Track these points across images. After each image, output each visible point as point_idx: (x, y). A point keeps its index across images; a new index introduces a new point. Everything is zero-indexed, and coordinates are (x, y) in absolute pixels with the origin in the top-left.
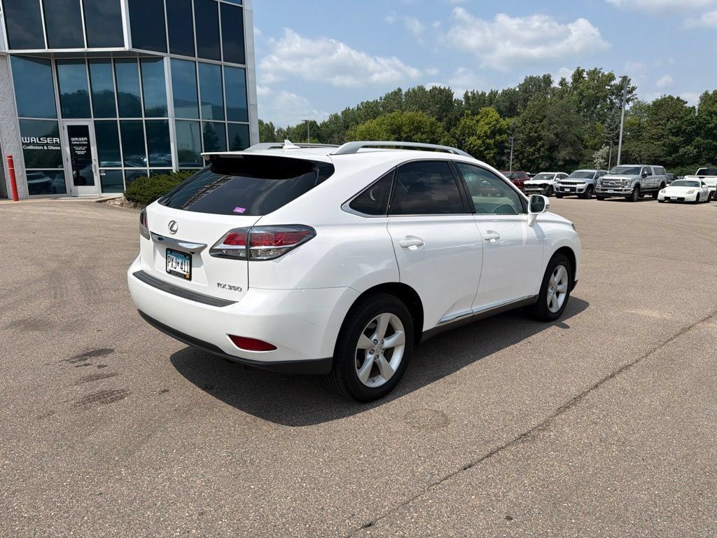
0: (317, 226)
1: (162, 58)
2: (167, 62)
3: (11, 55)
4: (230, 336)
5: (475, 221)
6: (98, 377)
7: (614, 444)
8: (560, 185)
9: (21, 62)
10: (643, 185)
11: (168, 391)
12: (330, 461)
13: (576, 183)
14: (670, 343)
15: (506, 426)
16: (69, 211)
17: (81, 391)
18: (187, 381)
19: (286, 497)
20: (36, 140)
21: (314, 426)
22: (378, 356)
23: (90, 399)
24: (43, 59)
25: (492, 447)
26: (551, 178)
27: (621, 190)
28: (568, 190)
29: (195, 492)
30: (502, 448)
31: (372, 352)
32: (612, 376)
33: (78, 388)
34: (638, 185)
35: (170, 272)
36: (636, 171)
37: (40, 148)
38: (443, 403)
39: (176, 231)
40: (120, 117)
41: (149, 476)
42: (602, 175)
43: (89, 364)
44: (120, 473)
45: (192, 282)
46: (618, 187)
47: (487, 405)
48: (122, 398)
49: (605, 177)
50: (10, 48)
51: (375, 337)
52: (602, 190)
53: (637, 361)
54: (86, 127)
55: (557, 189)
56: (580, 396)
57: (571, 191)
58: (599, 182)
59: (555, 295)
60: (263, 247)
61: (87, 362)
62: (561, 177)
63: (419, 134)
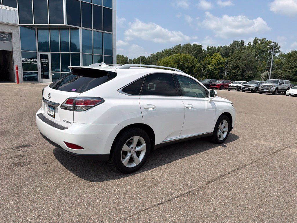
0: (106, 98)
1: (78, 29)
2: (80, 30)
3: (20, 26)
4: (65, 142)
5: (182, 99)
6: (21, 156)
7: (227, 199)
8: (244, 87)
9: (23, 29)
10: (280, 88)
11: (47, 163)
12: (101, 198)
13: (250, 86)
14: (269, 156)
15: (182, 188)
16: (37, 88)
17: (12, 161)
18: (56, 160)
19: (77, 212)
20: (27, 60)
21: (100, 183)
22: (133, 154)
23: (14, 165)
24: (32, 28)
25: (173, 196)
26: (240, 83)
27: (270, 90)
28: (247, 89)
29: (40, 206)
30: (178, 197)
31: (130, 152)
32: (238, 169)
33: (11, 160)
34: (277, 88)
35: (49, 114)
36: (277, 82)
37: (29, 63)
38: (159, 176)
39: (50, 98)
40: (61, 52)
41: (24, 198)
42: (262, 83)
43: (20, 151)
44: (13, 196)
45: (55, 119)
46: (269, 88)
47: (178, 178)
48: (27, 165)
49: (263, 84)
50: (20, 23)
51: (132, 146)
52: (261, 89)
53: (251, 163)
54: (47, 55)
55: (242, 88)
56: (220, 177)
57: (248, 89)
58: (260, 86)
59: (222, 133)
60: (81, 106)
61: (20, 149)
62: (245, 83)
63: (187, 63)
